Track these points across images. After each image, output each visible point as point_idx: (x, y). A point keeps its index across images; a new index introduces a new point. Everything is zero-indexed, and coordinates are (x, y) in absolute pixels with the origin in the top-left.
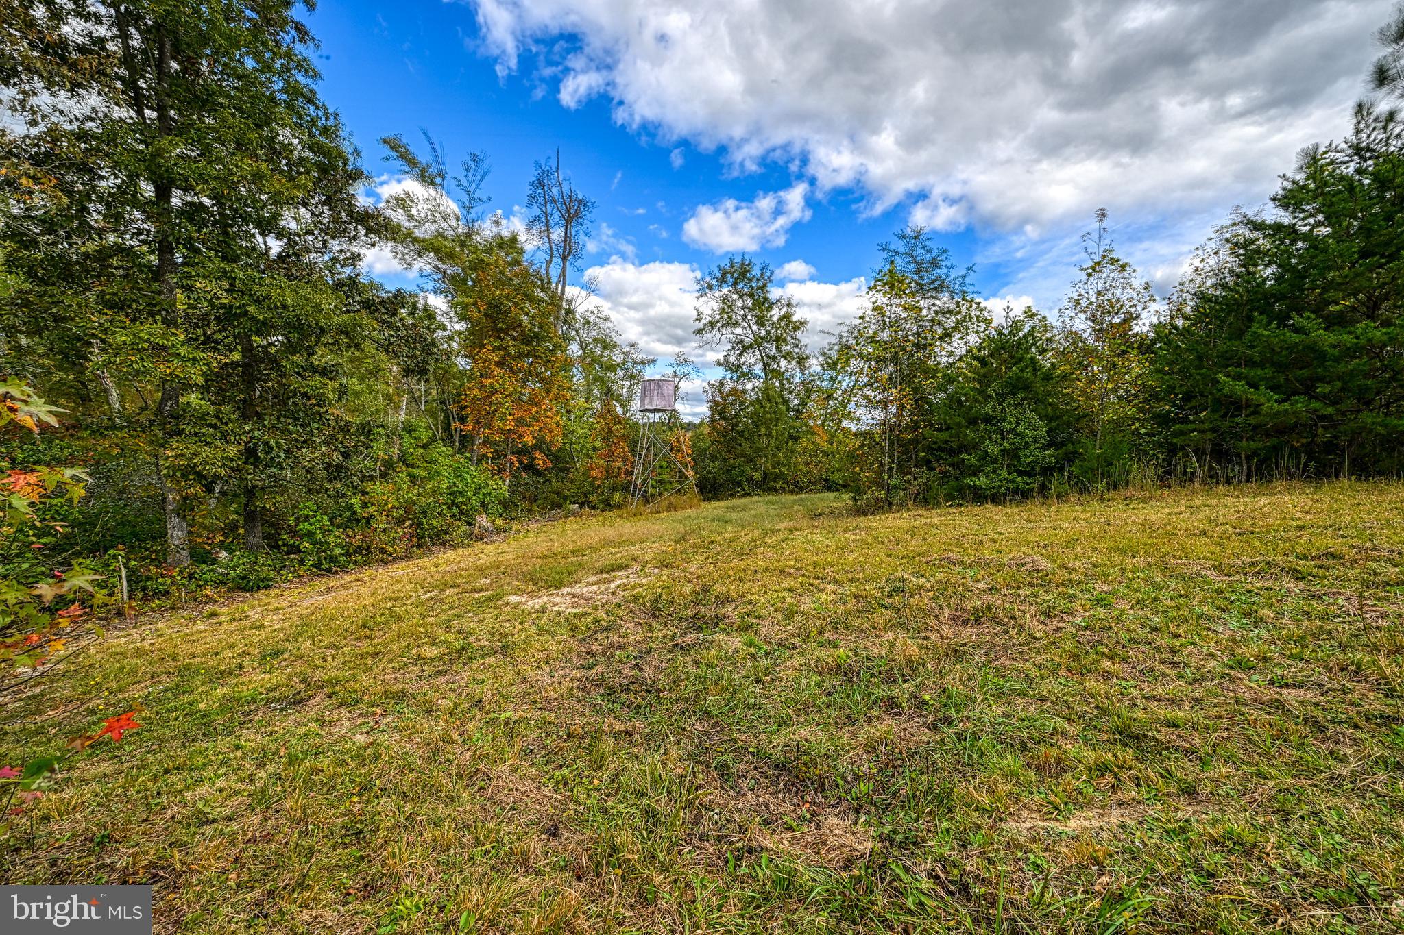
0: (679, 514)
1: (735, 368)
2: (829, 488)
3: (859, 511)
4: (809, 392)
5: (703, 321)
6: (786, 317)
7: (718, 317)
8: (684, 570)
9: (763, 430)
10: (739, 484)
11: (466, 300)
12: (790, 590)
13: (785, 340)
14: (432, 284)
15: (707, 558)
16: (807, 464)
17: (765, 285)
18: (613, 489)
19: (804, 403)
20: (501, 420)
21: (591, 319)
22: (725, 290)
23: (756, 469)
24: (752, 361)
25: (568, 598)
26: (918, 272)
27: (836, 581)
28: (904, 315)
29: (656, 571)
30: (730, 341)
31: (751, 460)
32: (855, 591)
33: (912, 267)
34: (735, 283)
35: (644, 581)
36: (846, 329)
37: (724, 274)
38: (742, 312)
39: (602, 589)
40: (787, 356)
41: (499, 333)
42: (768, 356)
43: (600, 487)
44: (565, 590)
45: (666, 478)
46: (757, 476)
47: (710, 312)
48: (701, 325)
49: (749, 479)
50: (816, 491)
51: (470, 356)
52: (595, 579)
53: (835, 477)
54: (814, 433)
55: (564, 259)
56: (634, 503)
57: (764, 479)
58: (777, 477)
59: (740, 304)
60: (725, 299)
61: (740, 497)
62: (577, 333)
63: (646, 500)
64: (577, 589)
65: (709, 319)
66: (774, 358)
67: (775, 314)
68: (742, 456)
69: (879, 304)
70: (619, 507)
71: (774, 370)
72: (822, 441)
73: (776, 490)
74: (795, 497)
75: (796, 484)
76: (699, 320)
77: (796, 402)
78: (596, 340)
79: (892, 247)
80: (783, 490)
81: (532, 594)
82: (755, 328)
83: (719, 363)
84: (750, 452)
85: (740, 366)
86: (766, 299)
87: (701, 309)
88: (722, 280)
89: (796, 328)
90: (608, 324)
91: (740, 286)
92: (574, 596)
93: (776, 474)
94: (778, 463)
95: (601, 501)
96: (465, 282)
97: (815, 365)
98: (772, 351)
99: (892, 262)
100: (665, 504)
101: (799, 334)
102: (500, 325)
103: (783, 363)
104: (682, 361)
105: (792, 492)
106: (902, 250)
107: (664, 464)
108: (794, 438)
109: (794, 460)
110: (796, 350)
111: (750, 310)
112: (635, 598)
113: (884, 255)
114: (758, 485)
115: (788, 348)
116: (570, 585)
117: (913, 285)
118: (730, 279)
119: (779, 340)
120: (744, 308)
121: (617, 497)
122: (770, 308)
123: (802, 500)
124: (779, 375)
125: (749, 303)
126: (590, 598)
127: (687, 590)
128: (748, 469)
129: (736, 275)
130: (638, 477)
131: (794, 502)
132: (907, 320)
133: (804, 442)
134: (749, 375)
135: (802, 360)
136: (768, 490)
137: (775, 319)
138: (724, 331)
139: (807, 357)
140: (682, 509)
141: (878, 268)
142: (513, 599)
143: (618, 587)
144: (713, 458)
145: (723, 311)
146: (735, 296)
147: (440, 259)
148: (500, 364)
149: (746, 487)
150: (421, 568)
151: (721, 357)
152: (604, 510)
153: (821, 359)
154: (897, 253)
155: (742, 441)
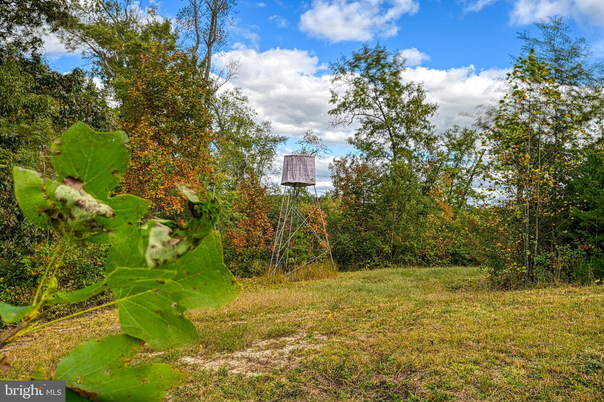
0: (318, 283)
1: (365, 146)
2: (455, 262)
3: (505, 286)
4: (436, 170)
5: (338, 103)
6: (417, 102)
7: (351, 99)
8: (354, 338)
9: (395, 205)
10: (370, 256)
11: (124, 80)
12: (475, 363)
13: (414, 122)
14: (91, 65)
15: (372, 327)
16: (435, 238)
17: (398, 72)
18: (253, 257)
19: (431, 180)
20: (153, 189)
21: (231, 99)
22: (357, 75)
23: (386, 242)
24: (381, 140)
25: (244, 361)
26: (557, 60)
27: (522, 356)
28: (543, 99)
29: (325, 338)
30: (361, 121)
31: (381, 233)
32: (547, 366)
33: (552, 55)
34: (368, 68)
35: (318, 347)
36: (485, 111)
37: (358, 59)
38: (373, 95)
39: (276, 354)
40: (417, 137)
41: (154, 109)
42: (397, 136)
43: (240, 254)
44: (238, 354)
45: (303, 248)
46: (387, 249)
47: (344, 94)
48: (335, 106)
49: (379, 252)
50: (443, 265)
51: (126, 130)
52: (264, 343)
53: (462, 251)
54: (440, 209)
55: (209, 45)
56: (273, 271)
57: (393, 252)
58: (405, 250)
59: (371, 86)
60: (356, 83)
61: (371, 268)
62: (217, 112)
63: (286, 268)
64: (248, 352)
65: (343, 100)
66: (403, 138)
67: (405, 97)
68: (375, 229)
69: (520, 88)
70: (258, 274)
71: (403, 149)
72: (447, 215)
73: (405, 263)
74: (427, 269)
75: (423, 257)
76: (333, 101)
77: (424, 179)
78: (234, 118)
79: (532, 37)
80: (412, 264)
81: (206, 356)
82: (386, 109)
83: (351, 142)
84: (381, 226)
85: (370, 144)
86: (397, 84)
87: (335, 92)
88: (353, 67)
89: (426, 112)
90: (246, 104)
91: (372, 71)
92: (250, 360)
93: (406, 247)
94: (408, 236)
95: (241, 268)
96: (120, 64)
97: (442, 146)
98: (403, 131)
99: (532, 51)
100: (302, 272)
101: (428, 118)
102: (157, 103)
103: (412, 143)
104: (311, 139)
105: (420, 265)
106: (542, 39)
107: (302, 235)
108: (423, 213)
109: (423, 235)
110: (425, 131)
111: (382, 93)
112: (315, 364)
113: (523, 43)
114: (387, 258)
115: (418, 129)
116: (242, 349)
117: (553, 71)
118: (363, 65)
119: (409, 122)
120: (375, 91)
121: (256, 264)
122: (400, 92)
123: (435, 273)
124: (409, 155)
125: (380, 87)
126: (267, 363)
127: (365, 358)
128: (379, 242)
129: (370, 60)
130: (277, 245)
131: (429, 274)
132: (547, 103)
133: (431, 217)
134: (379, 153)
135: (429, 141)
136: (397, 263)
137: (405, 102)
138: (357, 111)
139: (435, 138)
140: (320, 278)
141: (517, 56)
142: (189, 360)
143: (292, 352)
144: (345, 229)
145: (356, 94)
146: (366, 80)
147: (100, 44)
148: (154, 138)
149: (376, 259)
150: (84, 326)
151: (352, 136)
152: (243, 277)
153: (446, 140)
154: (536, 41)
155: (374, 216)
